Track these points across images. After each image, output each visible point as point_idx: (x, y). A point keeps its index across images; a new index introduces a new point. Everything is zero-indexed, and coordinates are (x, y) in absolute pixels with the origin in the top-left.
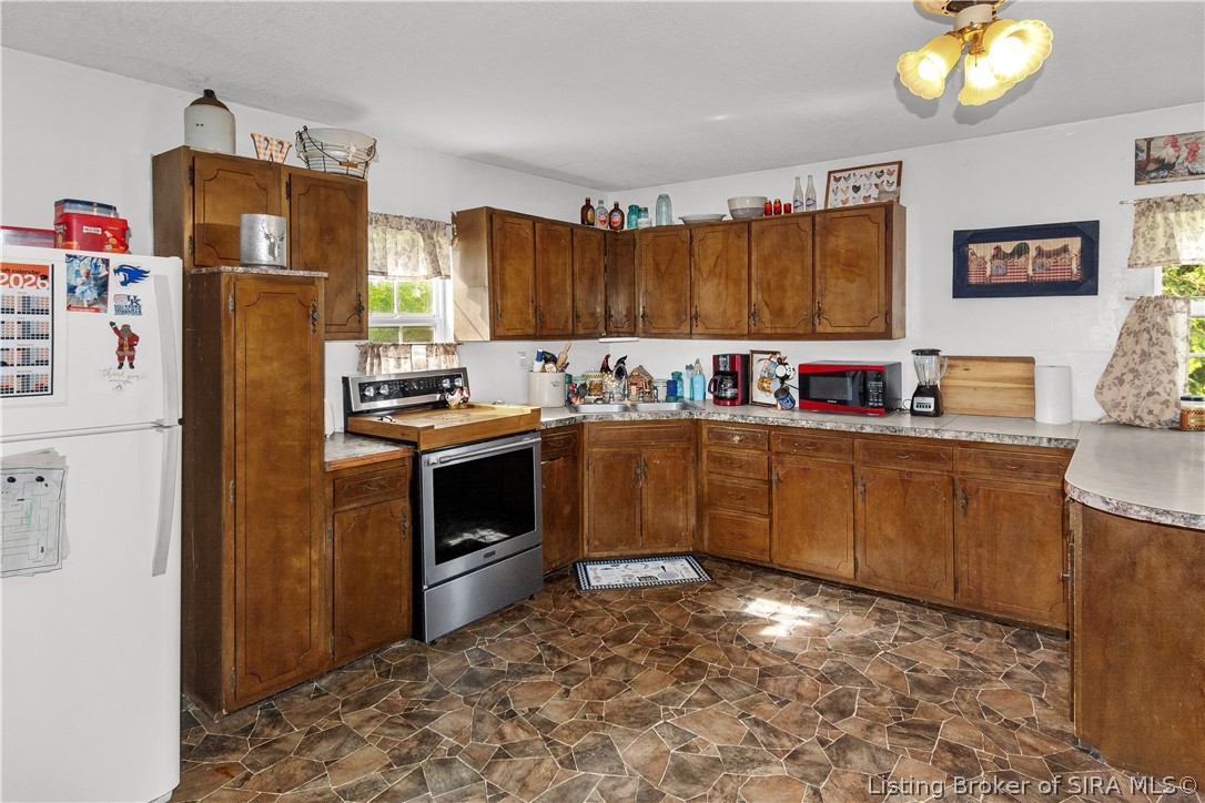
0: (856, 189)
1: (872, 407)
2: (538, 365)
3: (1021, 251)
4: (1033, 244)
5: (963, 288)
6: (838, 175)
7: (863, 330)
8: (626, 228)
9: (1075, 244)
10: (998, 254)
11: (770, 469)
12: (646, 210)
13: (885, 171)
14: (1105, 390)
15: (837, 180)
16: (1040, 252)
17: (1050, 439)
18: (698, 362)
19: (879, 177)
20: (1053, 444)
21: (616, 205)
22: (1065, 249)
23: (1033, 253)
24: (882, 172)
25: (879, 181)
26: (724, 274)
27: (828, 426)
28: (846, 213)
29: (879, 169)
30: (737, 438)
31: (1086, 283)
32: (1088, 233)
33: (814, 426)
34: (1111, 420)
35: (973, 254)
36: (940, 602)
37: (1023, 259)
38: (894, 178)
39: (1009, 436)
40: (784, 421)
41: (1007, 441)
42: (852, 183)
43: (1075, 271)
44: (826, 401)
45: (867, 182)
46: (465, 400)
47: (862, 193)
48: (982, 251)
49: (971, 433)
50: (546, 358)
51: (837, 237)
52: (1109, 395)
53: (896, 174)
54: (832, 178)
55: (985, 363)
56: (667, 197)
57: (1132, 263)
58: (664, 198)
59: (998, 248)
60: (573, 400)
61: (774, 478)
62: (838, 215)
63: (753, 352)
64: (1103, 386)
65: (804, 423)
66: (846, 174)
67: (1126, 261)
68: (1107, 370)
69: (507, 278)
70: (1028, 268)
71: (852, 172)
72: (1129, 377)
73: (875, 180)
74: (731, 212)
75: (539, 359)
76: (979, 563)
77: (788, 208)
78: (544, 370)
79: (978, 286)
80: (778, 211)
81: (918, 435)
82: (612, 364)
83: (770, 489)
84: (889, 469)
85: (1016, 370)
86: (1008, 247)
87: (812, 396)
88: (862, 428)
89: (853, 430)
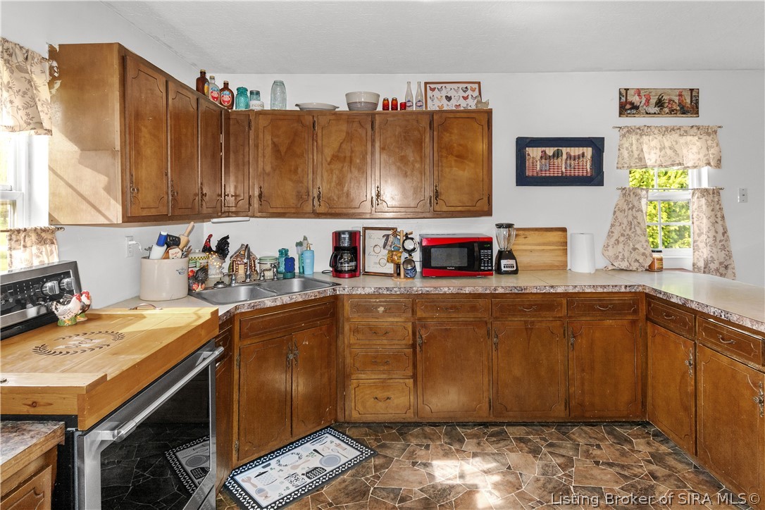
0: (449, 99)
1: (484, 270)
2: (158, 251)
3: (557, 155)
4: (565, 150)
5: (524, 178)
6: (433, 86)
7: (472, 209)
8: (234, 108)
9: (589, 152)
10: (544, 156)
11: (414, 334)
12: (258, 93)
13: (469, 88)
14: (610, 248)
15: (433, 90)
16: (569, 157)
17: (626, 286)
18: (305, 239)
19: (465, 92)
20: (628, 290)
21: (226, 85)
22: (583, 155)
23: (564, 156)
24: (466, 88)
25: (465, 95)
26: (348, 159)
27: (467, 290)
28: (458, 115)
29: (465, 86)
30: (381, 309)
31: (595, 178)
32: (597, 145)
33: (454, 291)
34: (614, 268)
35: (529, 155)
36: (553, 420)
37: (559, 160)
38: (476, 93)
39: (601, 286)
40: (427, 289)
41: (600, 290)
42: (444, 93)
43: (589, 170)
44: (445, 268)
45: (457, 95)
46: (84, 309)
47: (453, 102)
48: (534, 153)
49: (576, 286)
50: (170, 242)
51: (451, 133)
52: (611, 252)
53: (477, 90)
54: (428, 88)
55: (537, 232)
56: (282, 83)
57: (620, 166)
58: (279, 85)
59: (544, 152)
60: (195, 287)
61: (419, 341)
62: (452, 115)
63: (365, 229)
64: (608, 246)
65: (446, 289)
66: (439, 86)
67: (616, 165)
68: (609, 235)
69: (142, 143)
70: (561, 166)
71: (444, 85)
72: (622, 239)
73: (461, 93)
74: (349, 104)
75: (159, 243)
76: (583, 384)
77: (404, 106)
78: (166, 256)
79: (533, 177)
80: (395, 107)
81: (539, 291)
82: (214, 245)
83: (415, 353)
84: (516, 321)
85: (555, 237)
86: (550, 151)
87: (432, 265)
88: (495, 290)
89: (488, 292)
